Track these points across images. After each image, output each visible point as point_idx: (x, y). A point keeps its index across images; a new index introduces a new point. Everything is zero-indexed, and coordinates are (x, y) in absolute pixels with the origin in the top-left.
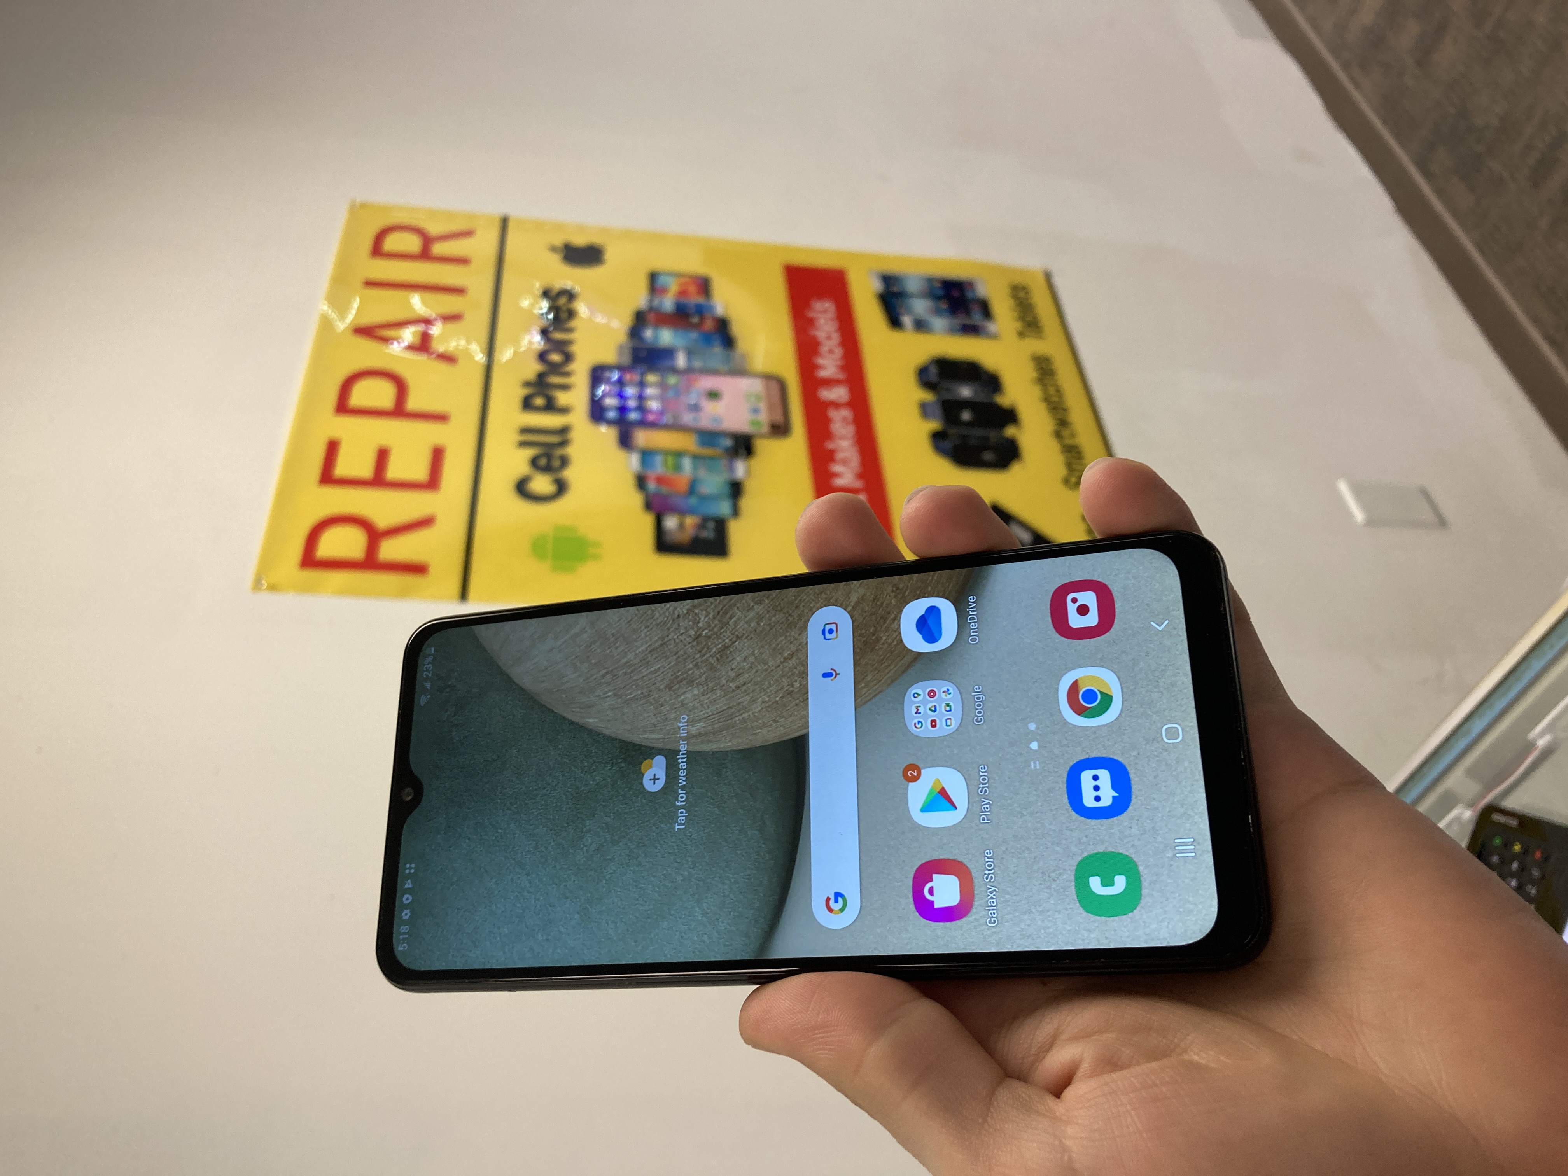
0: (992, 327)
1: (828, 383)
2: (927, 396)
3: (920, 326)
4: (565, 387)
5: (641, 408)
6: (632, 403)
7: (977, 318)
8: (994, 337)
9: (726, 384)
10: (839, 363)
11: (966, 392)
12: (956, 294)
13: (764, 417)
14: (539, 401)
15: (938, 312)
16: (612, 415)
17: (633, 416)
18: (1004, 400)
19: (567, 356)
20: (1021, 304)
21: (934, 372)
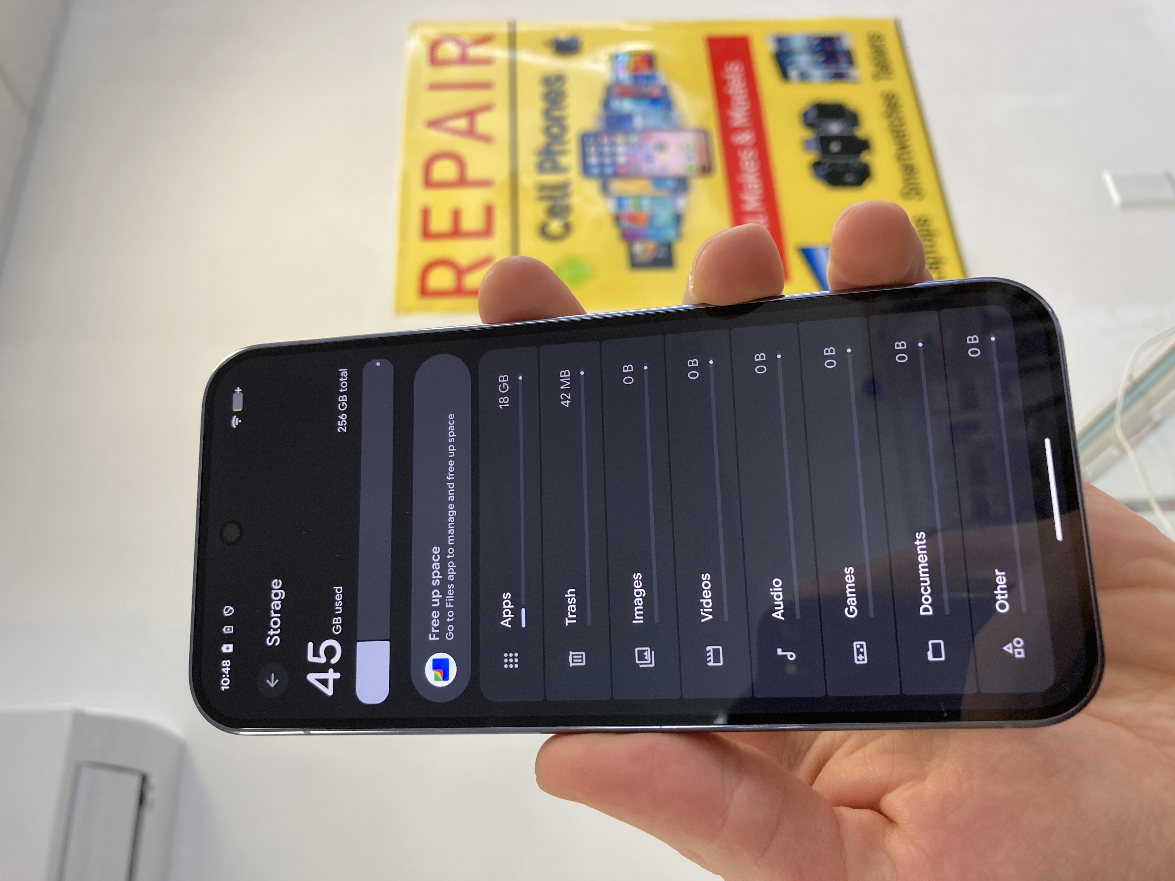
0: (855, 73)
1: (739, 130)
2: (807, 134)
6: (607, 161)
7: (843, 67)
8: (855, 81)
9: (670, 138)
10: (746, 114)
11: (835, 128)
12: (829, 49)
13: (695, 163)
14: (548, 165)
15: (815, 64)
16: (595, 171)
17: (609, 170)
18: (861, 133)
19: (564, 129)
20: (876, 51)
21: (813, 114)
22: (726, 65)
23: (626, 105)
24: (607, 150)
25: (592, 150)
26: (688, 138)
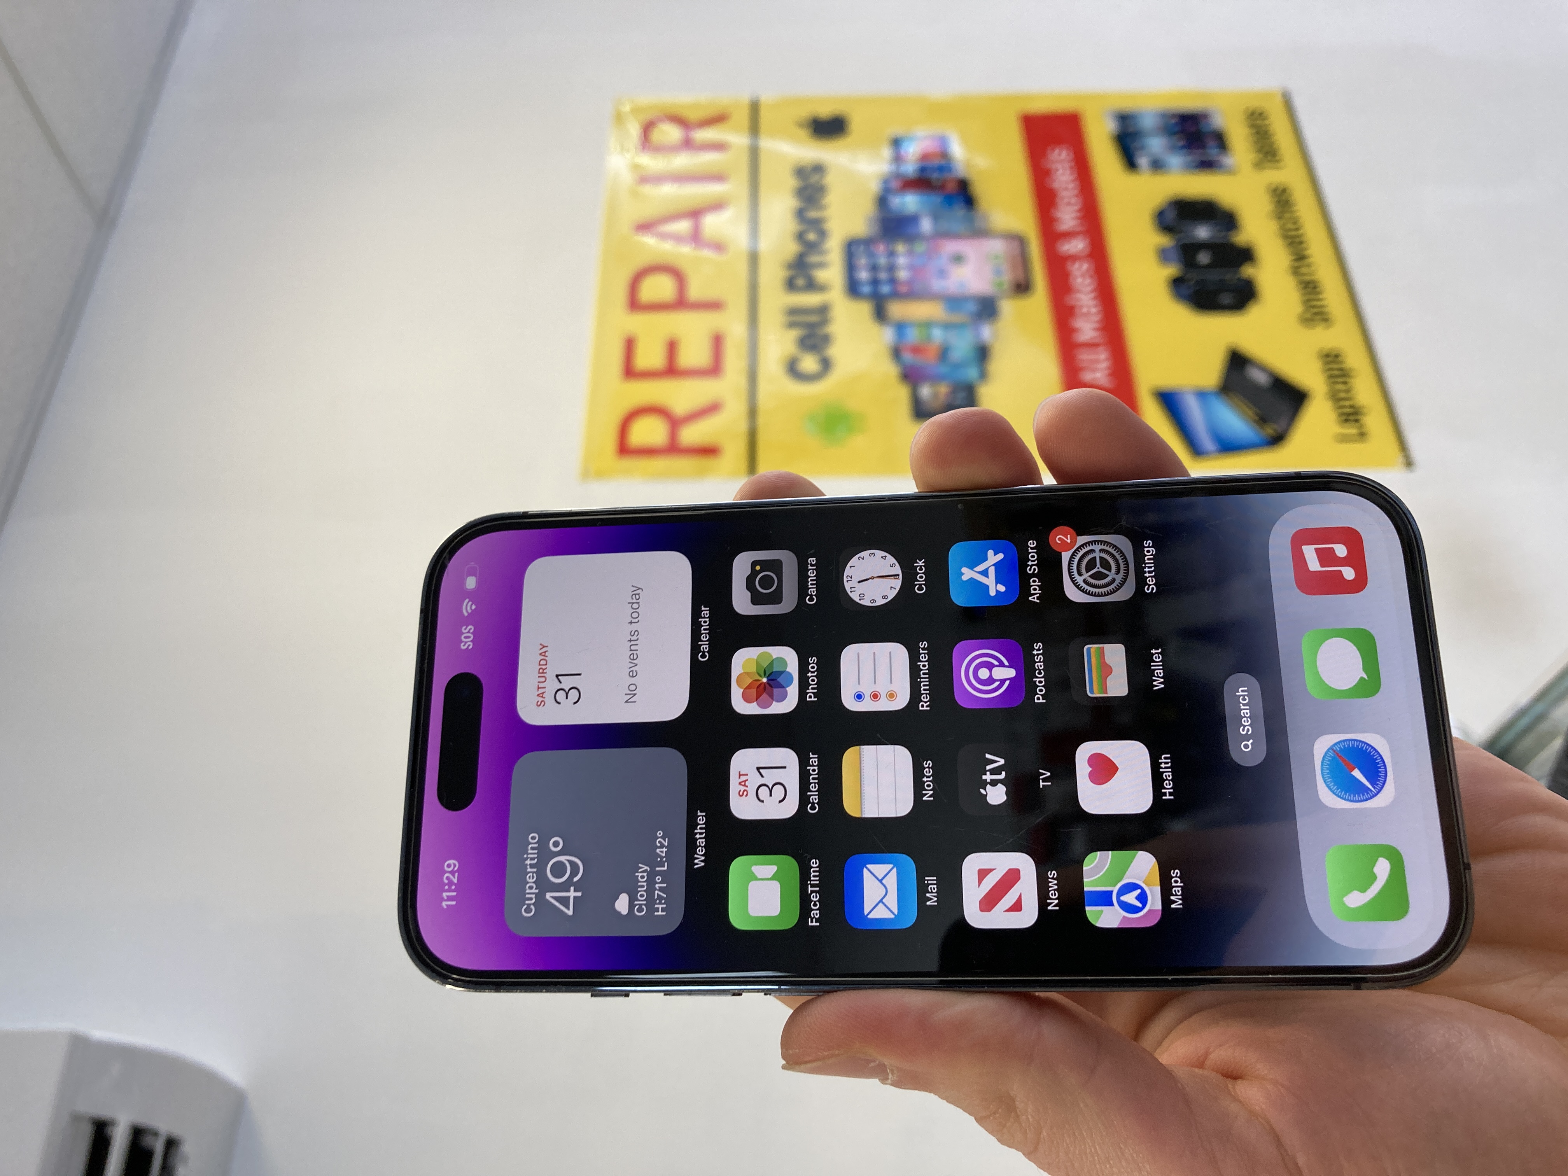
0: (1229, 160)
1: (1068, 235)
2: (1165, 241)
3: (1158, 165)
4: (823, 265)
5: (892, 280)
6: (884, 276)
7: (1212, 152)
8: (1230, 171)
9: (970, 248)
10: (1078, 214)
11: (1203, 232)
12: (1192, 129)
13: (1006, 278)
14: (799, 282)
15: (1173, 149)
16: (866, 289)
17: (885, 289)
18: (1240, 238)
19: (823, 234)
20: (1258, 133)
21: (1171, 214)
22: (1049, 151)
23: (910, 202)
24: (883, 261)
25: (862, 261)
26: (998, 248)
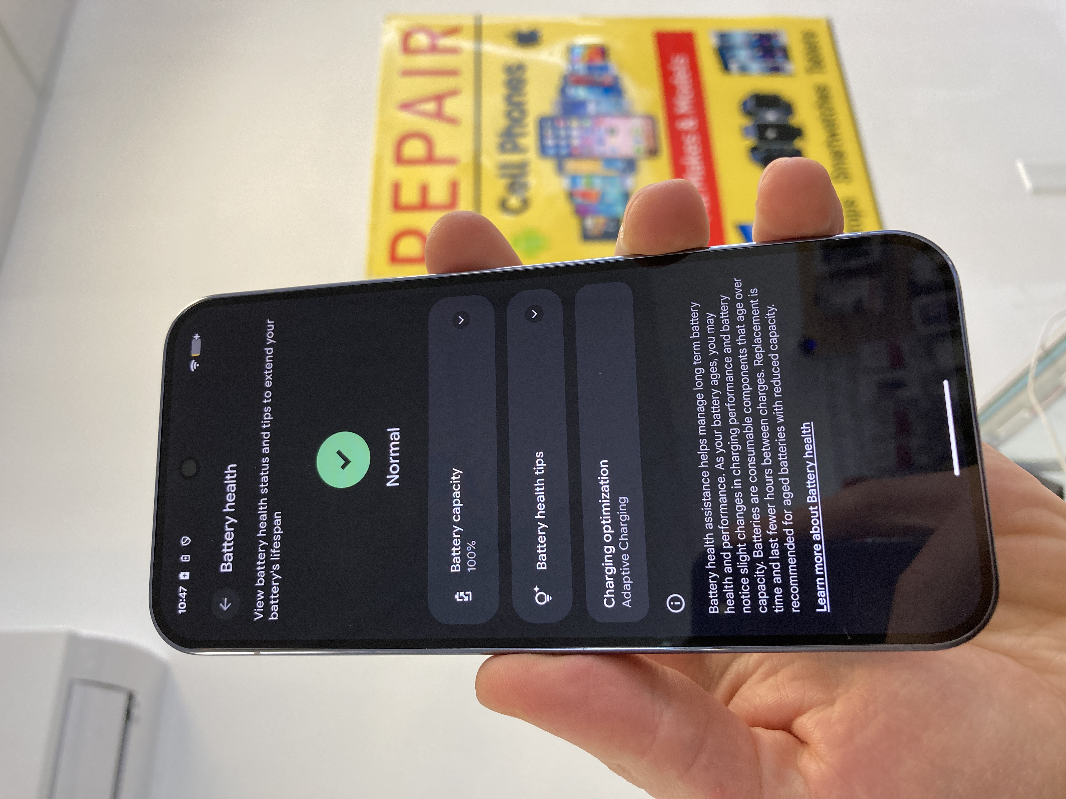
0: (789, 67)
1: (683, 116)
3: (743, 69)
4: (523, 135)
5: (569, 146)
8: (790, 74)
9: (620, 124)
10: (691, 102)
11: (771, 116)
12: (767, 45)
15: (754, 58)
18: (795, 121)
19: (523, 113)
20: (810, 48)
21: (752, 104)
22: (672, 58)
23: (581, 93)
24: (562, 133)
25: (549, 133)
26: (637, 124)
